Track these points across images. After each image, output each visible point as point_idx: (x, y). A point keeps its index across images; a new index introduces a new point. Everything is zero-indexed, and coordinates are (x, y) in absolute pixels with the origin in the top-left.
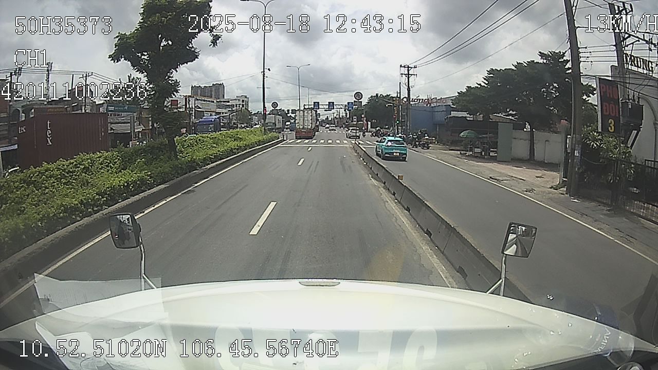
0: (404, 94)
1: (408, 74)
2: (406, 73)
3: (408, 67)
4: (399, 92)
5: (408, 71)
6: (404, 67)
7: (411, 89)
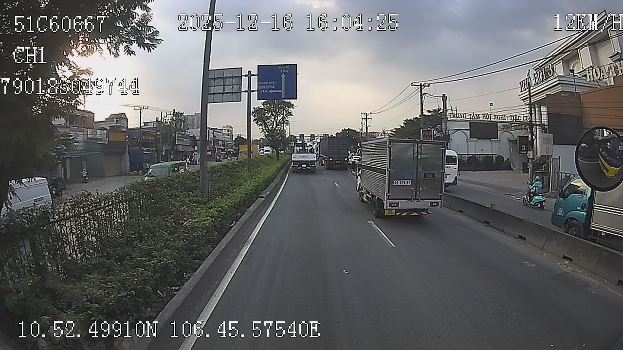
0: (364, 131)
1: (366, 118)
2: (365, 117)
3: (366, 114)
4: (361, 128)
5: (366, 116)
6: (364, 114)
7: (368, 128)
